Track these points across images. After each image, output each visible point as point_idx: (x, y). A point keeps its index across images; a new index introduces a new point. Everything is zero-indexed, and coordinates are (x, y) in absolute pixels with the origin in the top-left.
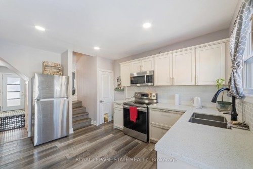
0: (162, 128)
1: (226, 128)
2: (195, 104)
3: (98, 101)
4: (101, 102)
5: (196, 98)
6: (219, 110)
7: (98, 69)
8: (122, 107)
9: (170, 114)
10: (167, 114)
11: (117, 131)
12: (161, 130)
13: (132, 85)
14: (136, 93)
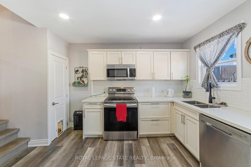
0: (152, 120)
1: (208, 107)
2: (170, 94)
3: (50, 104)
4: (54, 104)
5: (170, 90)
6: (184, 97)
7: (50, 52)
8: (102, 107)
9: (159, 106)
10: (156, 106)
11: (92, 140)
12: (151, 122)
13: (109, 78)
14: (110, 88)
